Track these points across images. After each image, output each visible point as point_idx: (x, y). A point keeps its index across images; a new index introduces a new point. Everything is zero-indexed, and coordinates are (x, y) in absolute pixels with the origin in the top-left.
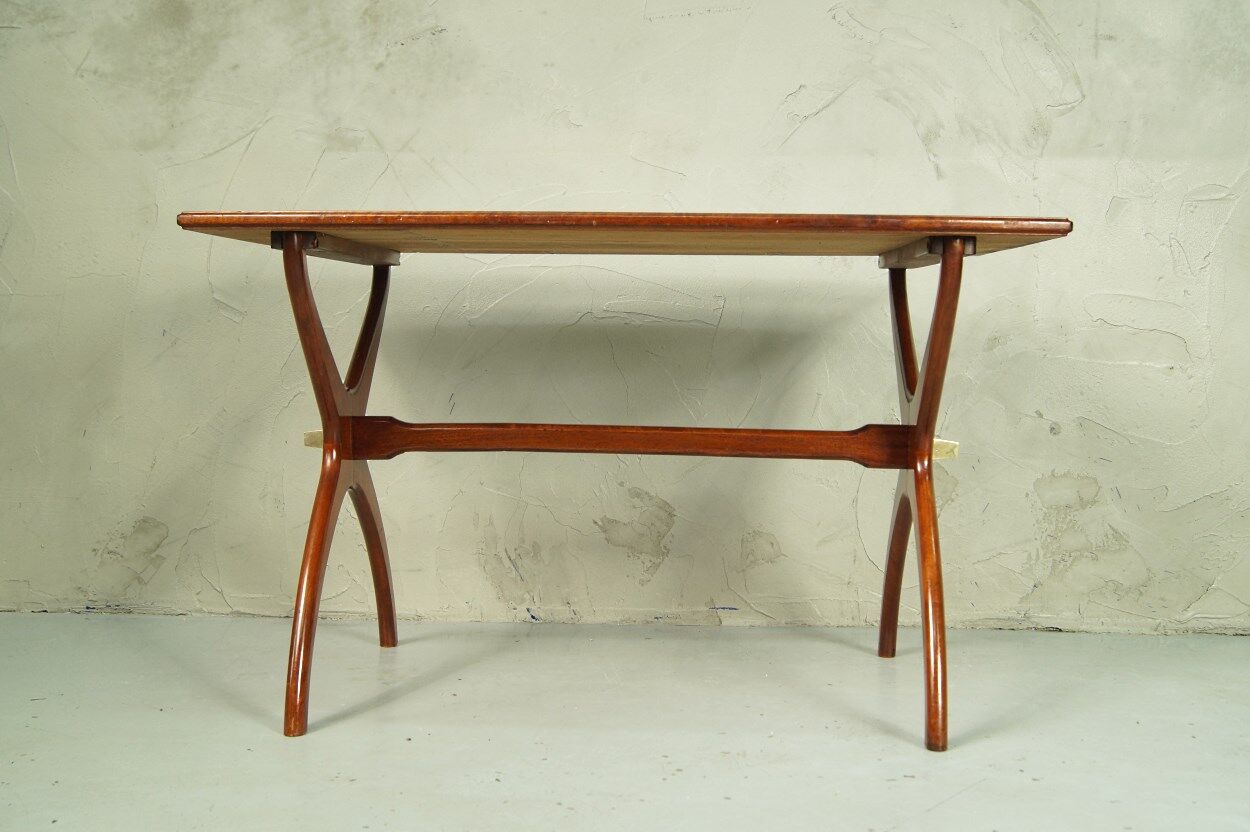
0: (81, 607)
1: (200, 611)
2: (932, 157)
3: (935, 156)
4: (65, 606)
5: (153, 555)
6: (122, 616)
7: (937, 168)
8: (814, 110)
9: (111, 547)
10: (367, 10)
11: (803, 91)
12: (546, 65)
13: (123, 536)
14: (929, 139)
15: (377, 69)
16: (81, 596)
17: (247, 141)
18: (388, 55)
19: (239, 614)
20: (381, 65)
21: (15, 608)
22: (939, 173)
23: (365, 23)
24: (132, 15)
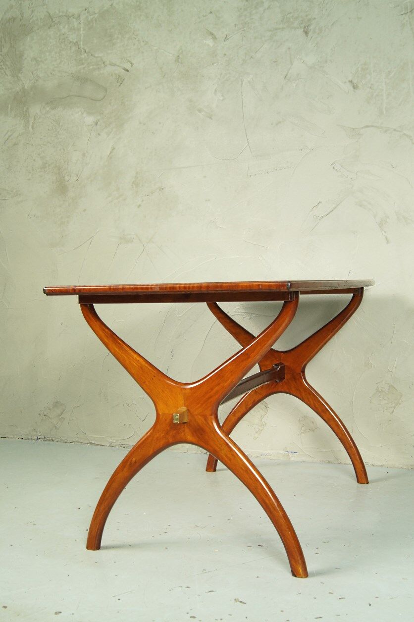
0: (35, 438)
1: (78, 442)
2: (384, 233)
3: (385, 232)
4: (30, 437)
5: (60, 417)
6: (50, 442)
7: (386, 238)
8: (326, 214)
9: (46, 413)
10: (133, 182)
11: (320, 204)
12: (206, 200)
13: (50, 409)
14: (382, 224)
15: (138, 207)
16: (35, 433)
17: (90, 241)
18: (142, 201)
19: (92, 444)
20: (140, 205)
21: (12, 437)
22: (388, 242)
23: (133, 187)
24: (47, 191)
